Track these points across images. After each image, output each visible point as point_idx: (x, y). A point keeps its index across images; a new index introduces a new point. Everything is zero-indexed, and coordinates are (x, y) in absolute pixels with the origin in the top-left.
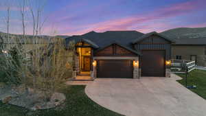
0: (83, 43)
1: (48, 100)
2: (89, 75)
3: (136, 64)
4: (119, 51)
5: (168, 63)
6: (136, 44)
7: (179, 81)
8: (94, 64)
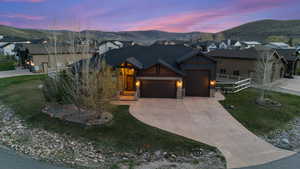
0: (126, 63)
1: (99, 118)
2: (133, 95)
3: (180, 84)
4: (163, 71)
5: (212, 83)
6: (182, 63)
7: (220, 102)
8: (138, 84)
